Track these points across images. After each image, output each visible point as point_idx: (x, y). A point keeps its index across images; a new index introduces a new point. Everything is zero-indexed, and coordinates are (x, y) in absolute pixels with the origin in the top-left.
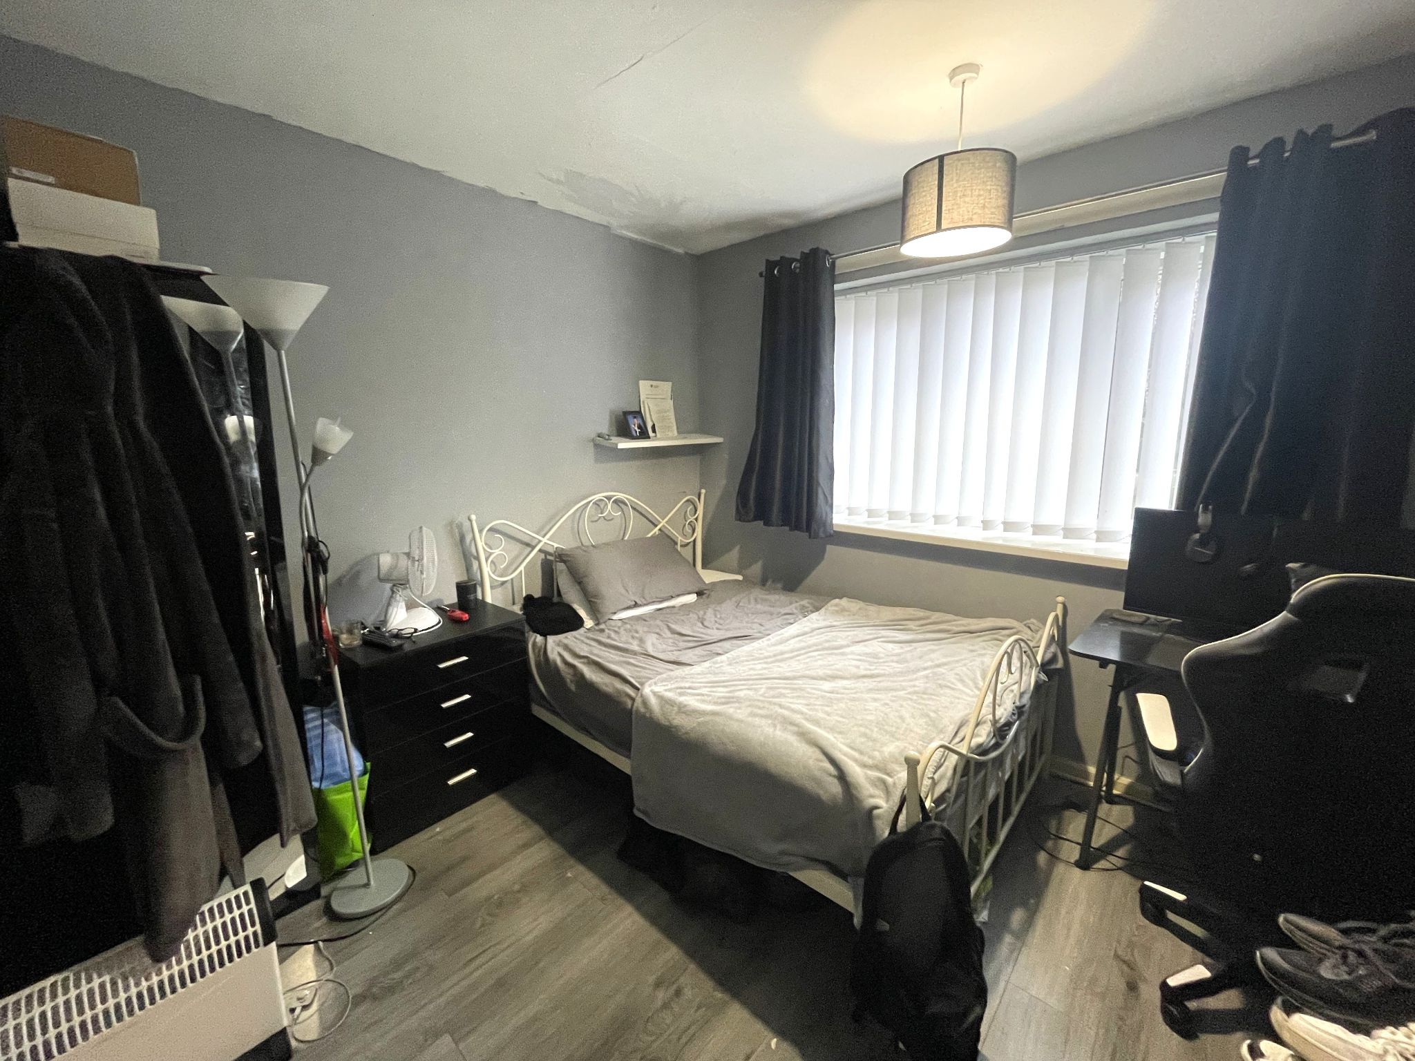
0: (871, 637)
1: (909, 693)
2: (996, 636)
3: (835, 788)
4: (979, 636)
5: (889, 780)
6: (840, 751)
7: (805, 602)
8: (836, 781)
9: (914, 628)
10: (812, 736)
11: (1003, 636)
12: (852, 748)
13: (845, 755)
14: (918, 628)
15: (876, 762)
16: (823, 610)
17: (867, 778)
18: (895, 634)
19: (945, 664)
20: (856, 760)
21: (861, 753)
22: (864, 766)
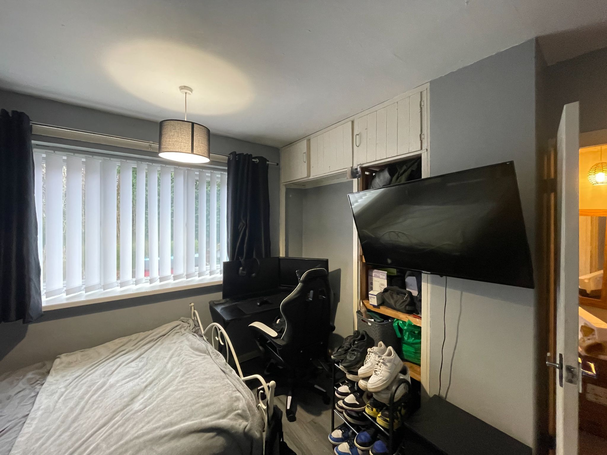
0: (116, 366)
1: (182, 376)
2: (175, 331)
3: (220, 441)
4: (169, 335)
5: (239, 411)
6: (208, 422)
7: (30, 375)
8: (217, 437)
9: (132, 348)
10: (182, 431)
11: (178, 330)
12: (208, 416)
13: (212, 421)
14: (134, 347)
15: (227, 410)
16: (52, 371)
17: (231, 419)
18: (128, 357)
19: (173, 355)
20: (219, 418)
21: (216, 413)
22: (224, 417)
